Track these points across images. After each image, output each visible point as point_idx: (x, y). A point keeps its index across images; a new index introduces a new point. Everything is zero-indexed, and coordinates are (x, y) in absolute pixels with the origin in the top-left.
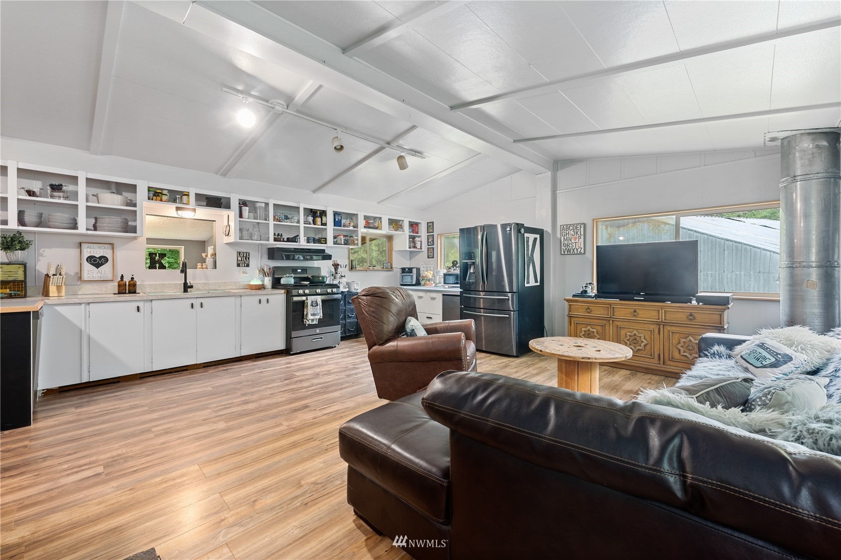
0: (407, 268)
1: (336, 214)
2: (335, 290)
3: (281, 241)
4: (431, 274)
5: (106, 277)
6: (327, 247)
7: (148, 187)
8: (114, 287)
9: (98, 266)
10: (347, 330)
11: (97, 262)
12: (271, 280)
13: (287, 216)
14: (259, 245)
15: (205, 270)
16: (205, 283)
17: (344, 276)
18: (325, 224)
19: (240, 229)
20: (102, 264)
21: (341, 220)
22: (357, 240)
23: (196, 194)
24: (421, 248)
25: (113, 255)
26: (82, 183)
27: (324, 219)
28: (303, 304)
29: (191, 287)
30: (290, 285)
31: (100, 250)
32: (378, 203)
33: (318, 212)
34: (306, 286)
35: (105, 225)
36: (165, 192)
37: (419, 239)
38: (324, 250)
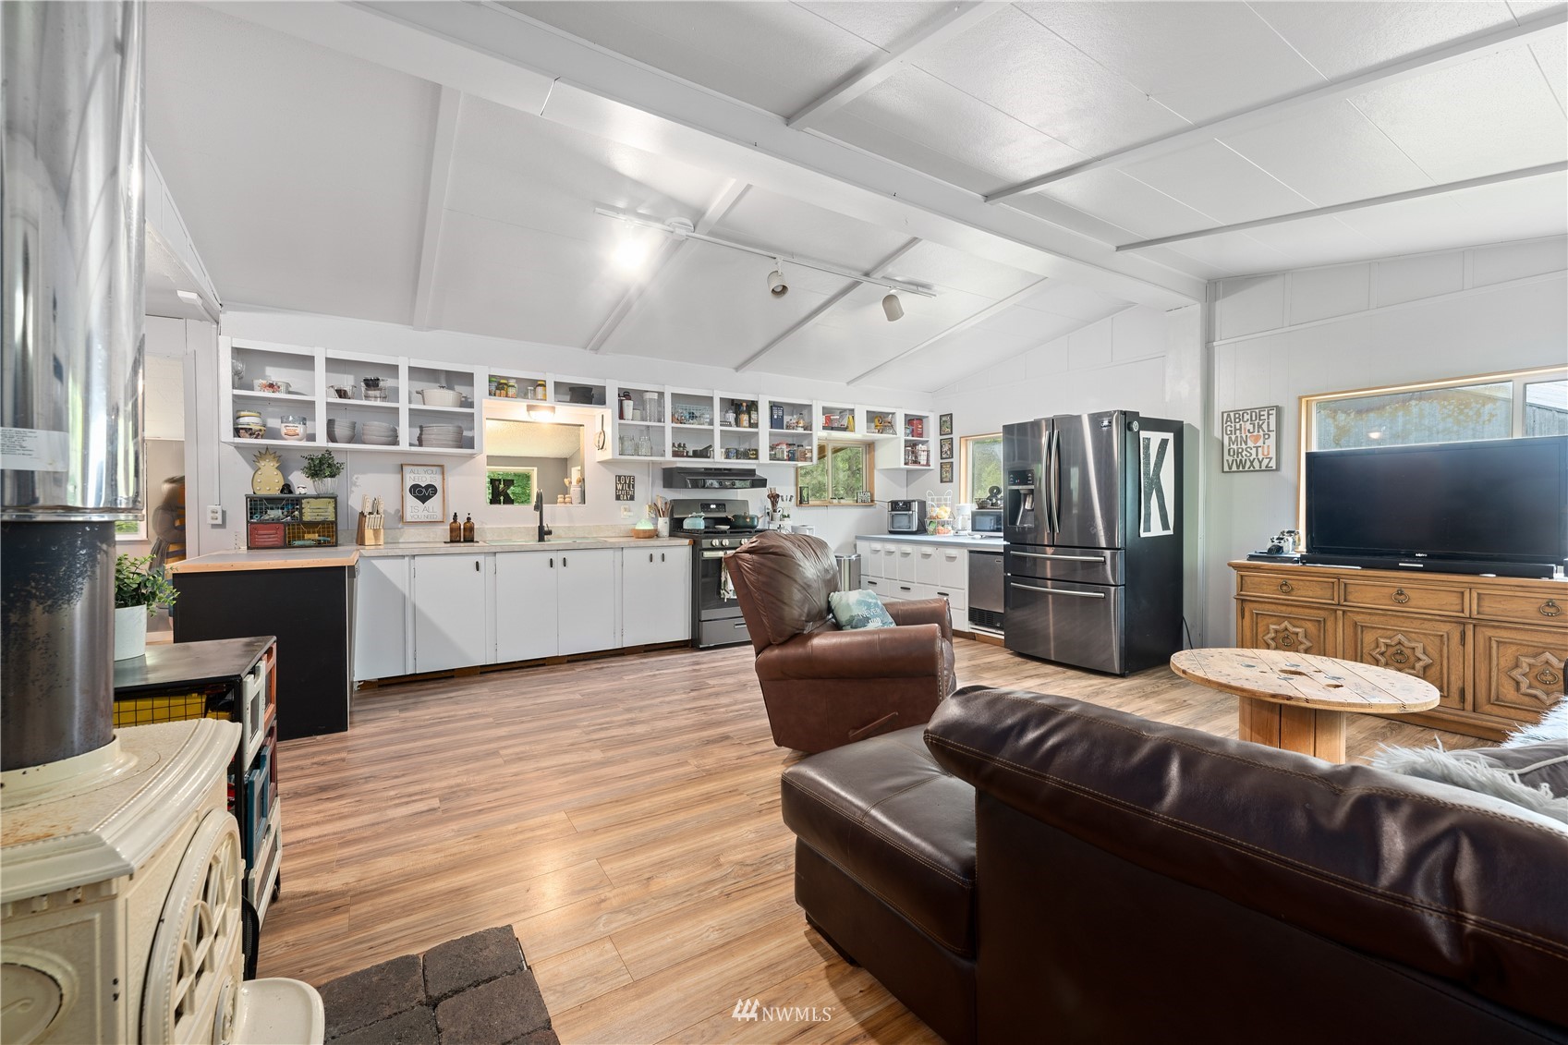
0: (901, 501)
1: (773, 406)
3: (682, 456)
4: (946, 512)
5: (435, 517)
6: (759, 465)
7: (489, 375)
8: (443, 532)
9: (424, 499)
11: (423, 493)
12: (668, 523)
13: (693, 414)
14: (649, 463)
15: (569, 505)
16: (569, 527)
17: (788, 516)
18: (756, 425)
19: (620, 438)
20: (429, 497)
21: (782, 417)
22: (811, 451)
23: (556, 382)
24: (928, 464)
25: (443, 482)
26: (404, 374)
27: (754, 416)
28: (718, 564)
29: (549, 533)
30: (698, 530)
31: (428, 476)
32: (848, 383)
33: (744, 404)
34: (724, 532)
35: (433, 436)
36: (512, 382)
37: (924, 447)
38: (754, 470)
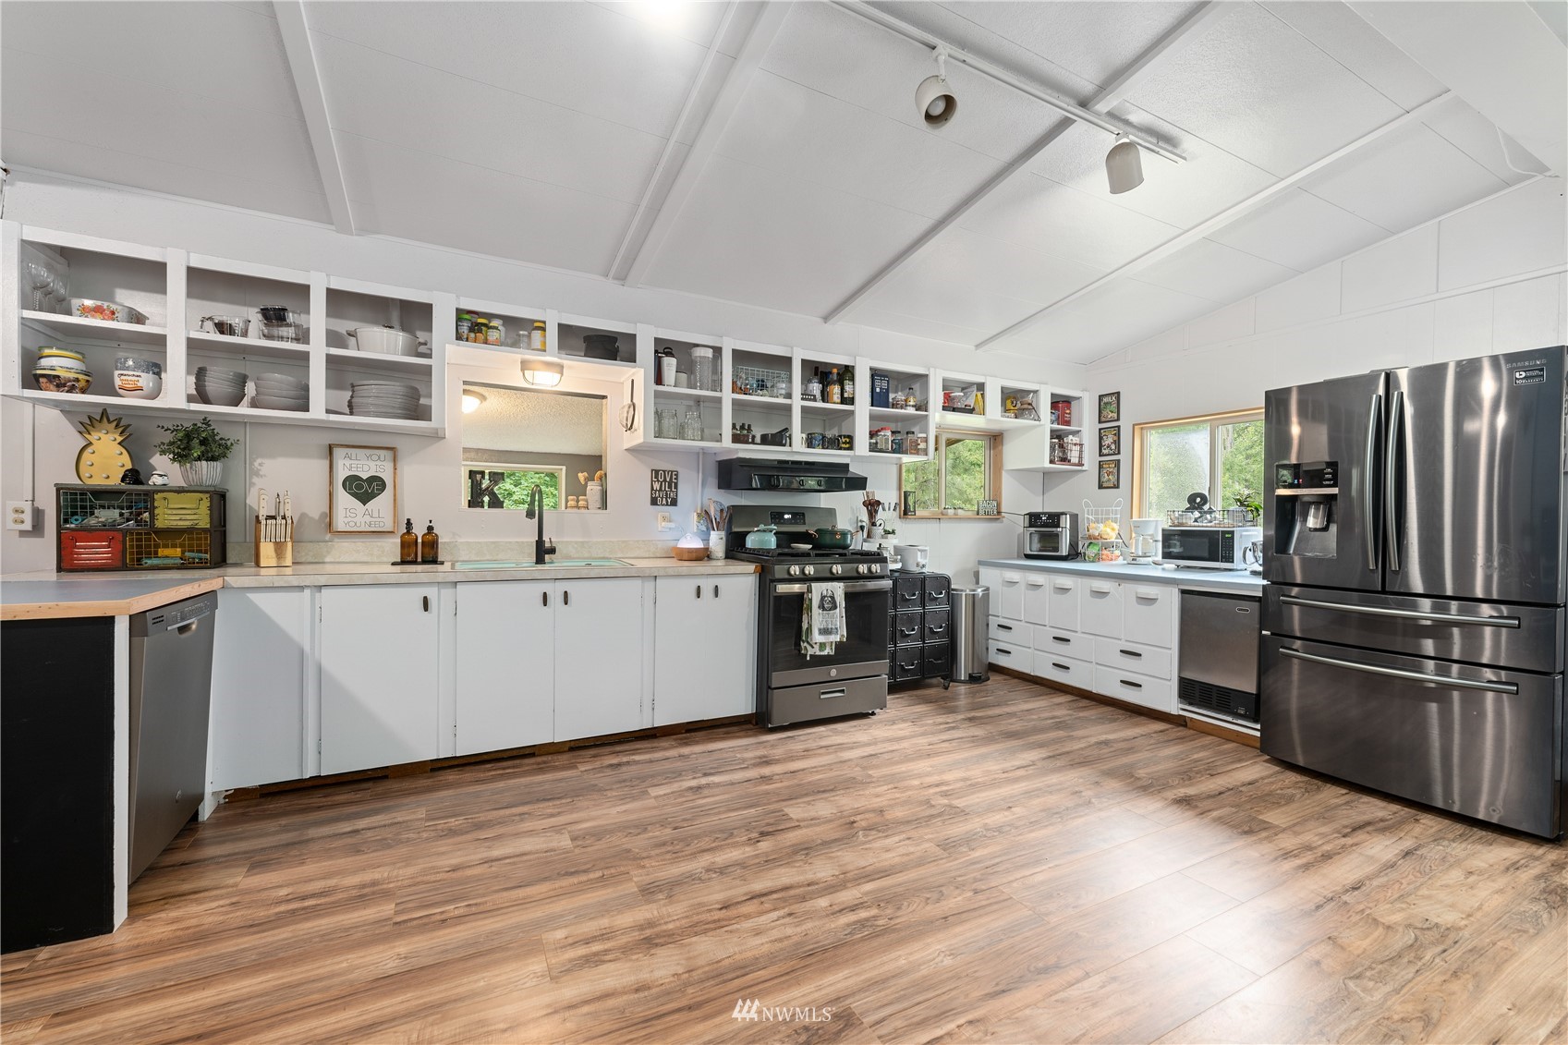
0: (1045, 514)
1: (876, 374)
2: (876, 568)
3: (747, 442)
4: (1113, 529)
5: (382, 524)
6: (853, 458)
7: (457, 310)
8: (392, 547)
9: (365, 498)
10: (898, 669)
11: (364, 489)
12: (724, 539)
13: (763, 381)
14: (698, 453)
15: (583, 510)
16: (582, 542)
17: (893, 532)
18: (851, 401)
19: (656, 412)
20: (372, 496)
21: (887, 390)
22: (926, 440)
23: (559, 324)
24: (1080, 464)
25: (395, 473)
26: (318, 301)
27: (848, 387)
28: (798, 602)
29: (552, 551)
30: (769, 551)
31: (372, 464)
32: (978, 346)
33: (835, 371)
34: (805, 554)
35: (370, 400)
36: (495, 323)
37: (1075, 439)
38: (847, 466)
